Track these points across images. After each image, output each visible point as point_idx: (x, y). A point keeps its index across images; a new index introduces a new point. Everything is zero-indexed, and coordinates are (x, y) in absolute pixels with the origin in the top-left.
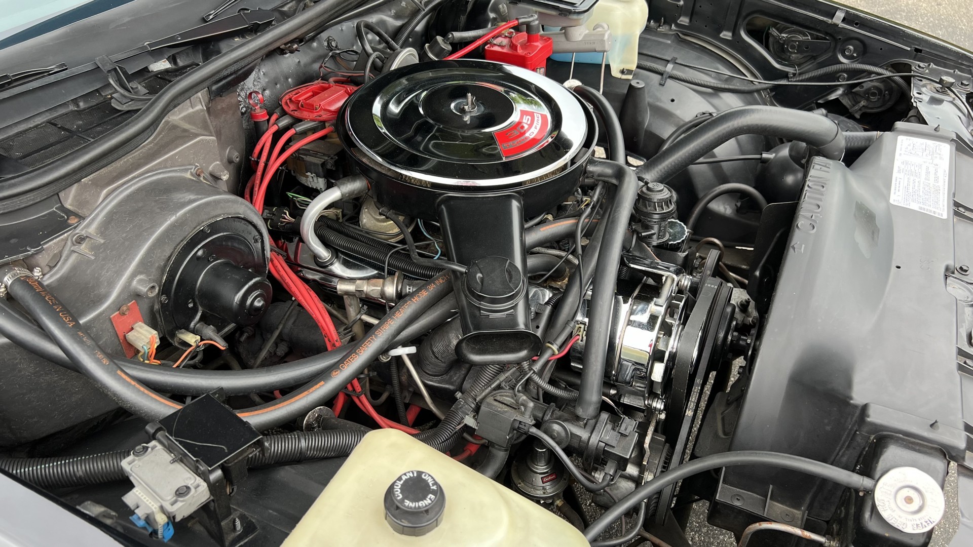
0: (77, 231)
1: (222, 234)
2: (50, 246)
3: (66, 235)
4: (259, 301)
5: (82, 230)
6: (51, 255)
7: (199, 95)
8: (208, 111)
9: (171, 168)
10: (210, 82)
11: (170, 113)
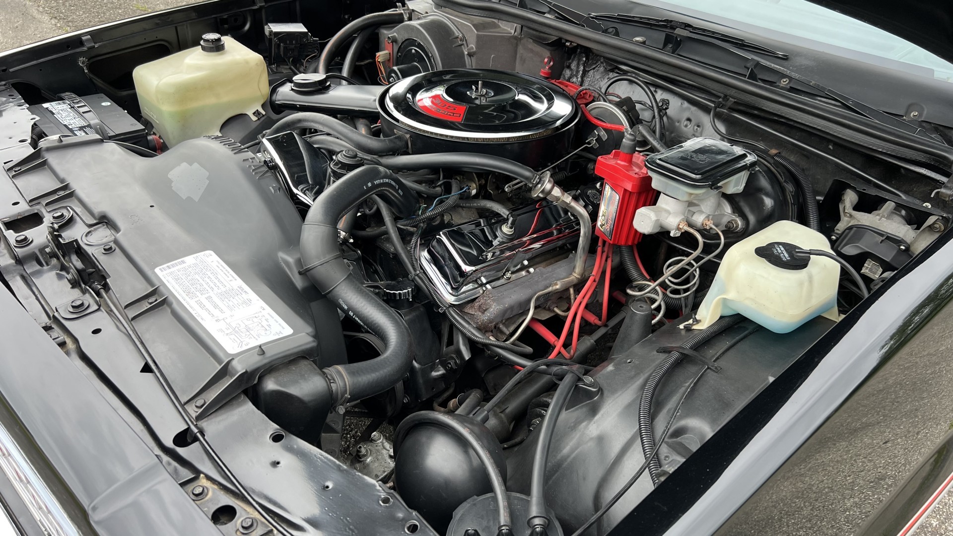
1: (423, 54)
5: (422, 16)
7: (515, 25)
8: (515, 38)
9: (456, 26)
10: (524, 23)
11: (500, 21)
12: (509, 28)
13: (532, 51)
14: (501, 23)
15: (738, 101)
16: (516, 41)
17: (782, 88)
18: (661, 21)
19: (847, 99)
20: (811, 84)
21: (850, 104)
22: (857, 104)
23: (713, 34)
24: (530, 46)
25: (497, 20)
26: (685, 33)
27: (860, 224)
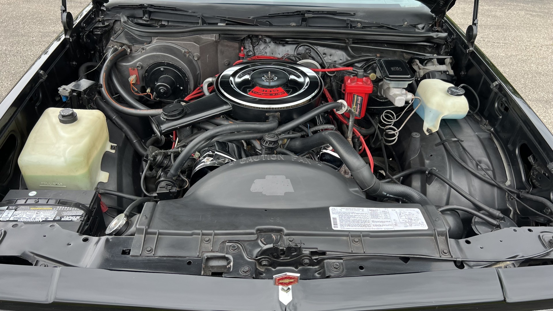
0: (144, 46)
1: (172, 69)
2: (136, 46)
3: (141, 46)
4: (162, 90)
5: (145, 47)
6: (136, 49)
7: (214, 35)
8: (216, 42)
9: (179, 46)
10: (220, 32)
11: (201, 35)
12: (209, 37)
13: (227, 46)
14: (202, 36)
15: (353, 39)
16: (216, 43)
17: (360, 28)
18: (295, 12)
19: (389, 25)
20: (374, 23)
21: (391, 27)
22: (393, 26)
23: (323, 12)
24: (225, 44)
25: (199, 35)
26: (311, 15)
27: (430, 71)
